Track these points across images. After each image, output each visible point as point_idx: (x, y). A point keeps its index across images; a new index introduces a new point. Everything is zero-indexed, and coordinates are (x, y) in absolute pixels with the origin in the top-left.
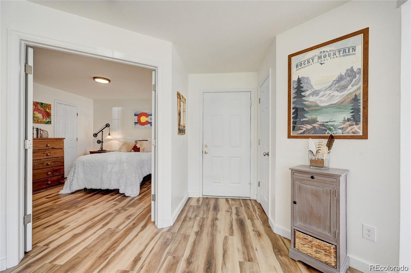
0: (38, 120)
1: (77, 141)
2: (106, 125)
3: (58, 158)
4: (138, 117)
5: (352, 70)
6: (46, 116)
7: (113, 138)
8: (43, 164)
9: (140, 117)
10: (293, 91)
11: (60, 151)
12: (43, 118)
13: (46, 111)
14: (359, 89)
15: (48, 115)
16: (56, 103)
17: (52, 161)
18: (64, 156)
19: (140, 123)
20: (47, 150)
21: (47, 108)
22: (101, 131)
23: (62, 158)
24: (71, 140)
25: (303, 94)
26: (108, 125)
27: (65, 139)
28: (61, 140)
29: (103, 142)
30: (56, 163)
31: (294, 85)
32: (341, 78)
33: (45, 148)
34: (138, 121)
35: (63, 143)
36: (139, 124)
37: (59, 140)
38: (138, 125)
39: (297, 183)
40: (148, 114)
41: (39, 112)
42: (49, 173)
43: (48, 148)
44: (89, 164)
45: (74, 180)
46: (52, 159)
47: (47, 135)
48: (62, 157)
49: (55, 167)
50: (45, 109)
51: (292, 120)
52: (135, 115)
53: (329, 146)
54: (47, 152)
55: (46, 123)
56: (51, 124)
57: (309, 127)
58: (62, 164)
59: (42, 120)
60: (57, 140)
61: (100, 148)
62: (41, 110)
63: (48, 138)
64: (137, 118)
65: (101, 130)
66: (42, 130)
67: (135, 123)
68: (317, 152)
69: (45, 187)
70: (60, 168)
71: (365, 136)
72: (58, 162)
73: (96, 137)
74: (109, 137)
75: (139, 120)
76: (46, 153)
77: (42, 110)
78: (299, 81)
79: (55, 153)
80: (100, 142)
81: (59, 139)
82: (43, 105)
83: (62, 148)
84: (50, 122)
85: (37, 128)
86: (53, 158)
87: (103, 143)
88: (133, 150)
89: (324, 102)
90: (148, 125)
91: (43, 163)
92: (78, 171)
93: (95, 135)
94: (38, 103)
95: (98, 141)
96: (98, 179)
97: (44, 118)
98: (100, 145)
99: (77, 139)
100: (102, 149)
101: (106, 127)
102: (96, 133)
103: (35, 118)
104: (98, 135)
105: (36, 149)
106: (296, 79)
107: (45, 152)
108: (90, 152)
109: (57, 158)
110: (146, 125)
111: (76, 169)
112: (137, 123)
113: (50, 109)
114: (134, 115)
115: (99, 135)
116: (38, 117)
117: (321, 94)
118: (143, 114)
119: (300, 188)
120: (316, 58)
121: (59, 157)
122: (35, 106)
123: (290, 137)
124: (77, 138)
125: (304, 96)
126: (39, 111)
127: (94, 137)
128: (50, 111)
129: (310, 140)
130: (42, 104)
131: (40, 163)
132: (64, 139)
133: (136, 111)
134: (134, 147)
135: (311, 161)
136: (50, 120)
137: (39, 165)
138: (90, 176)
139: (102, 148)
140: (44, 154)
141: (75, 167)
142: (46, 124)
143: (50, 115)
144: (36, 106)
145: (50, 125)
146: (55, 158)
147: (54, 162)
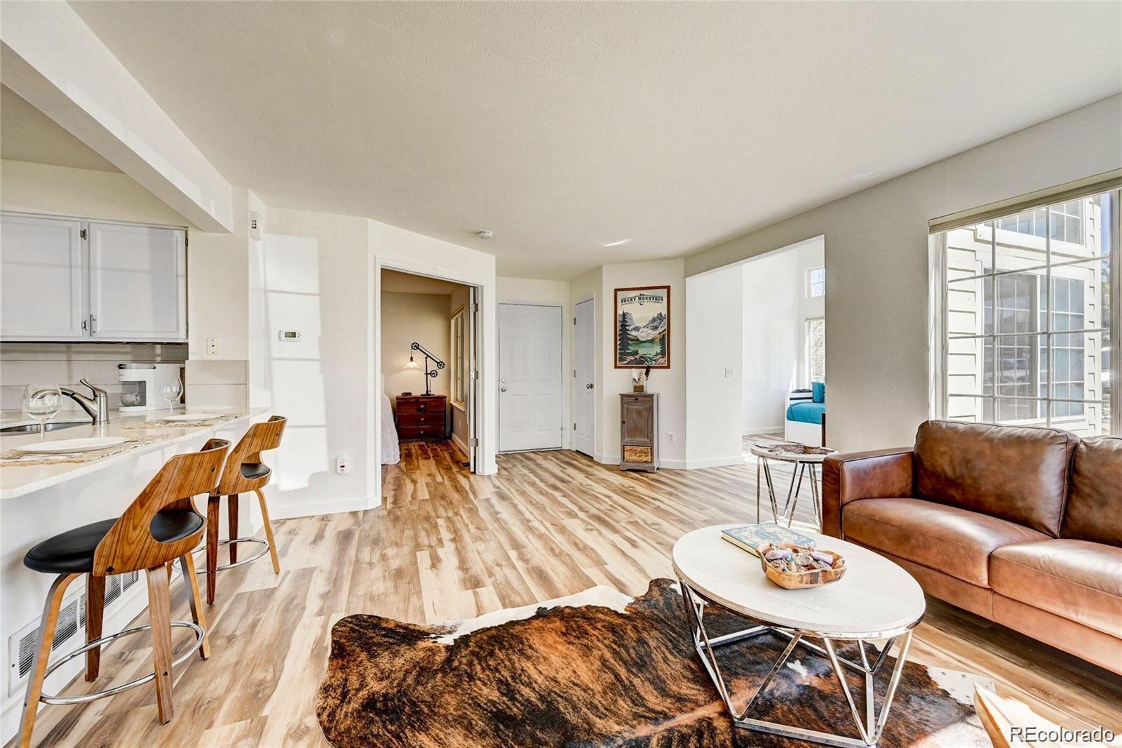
5: (661, 314)
10: (619, 324)
14: (665, 330)
25: (627, 328)
31: (620, 318)
32: (654, 320)
39: (626, 406)
51: (618, 351)
53: (647, 374)
57: (632, 358)
68: (639, 379)
71: (668, 367)
78: (624, 315)
89: (642, 337)
106: (621, 313)
117: (641, 330)
119: (627, 409)
120: (637, 299)
123: (616, 367)
125: (628, 330)
129: (633, 370)
135: (635, 387)
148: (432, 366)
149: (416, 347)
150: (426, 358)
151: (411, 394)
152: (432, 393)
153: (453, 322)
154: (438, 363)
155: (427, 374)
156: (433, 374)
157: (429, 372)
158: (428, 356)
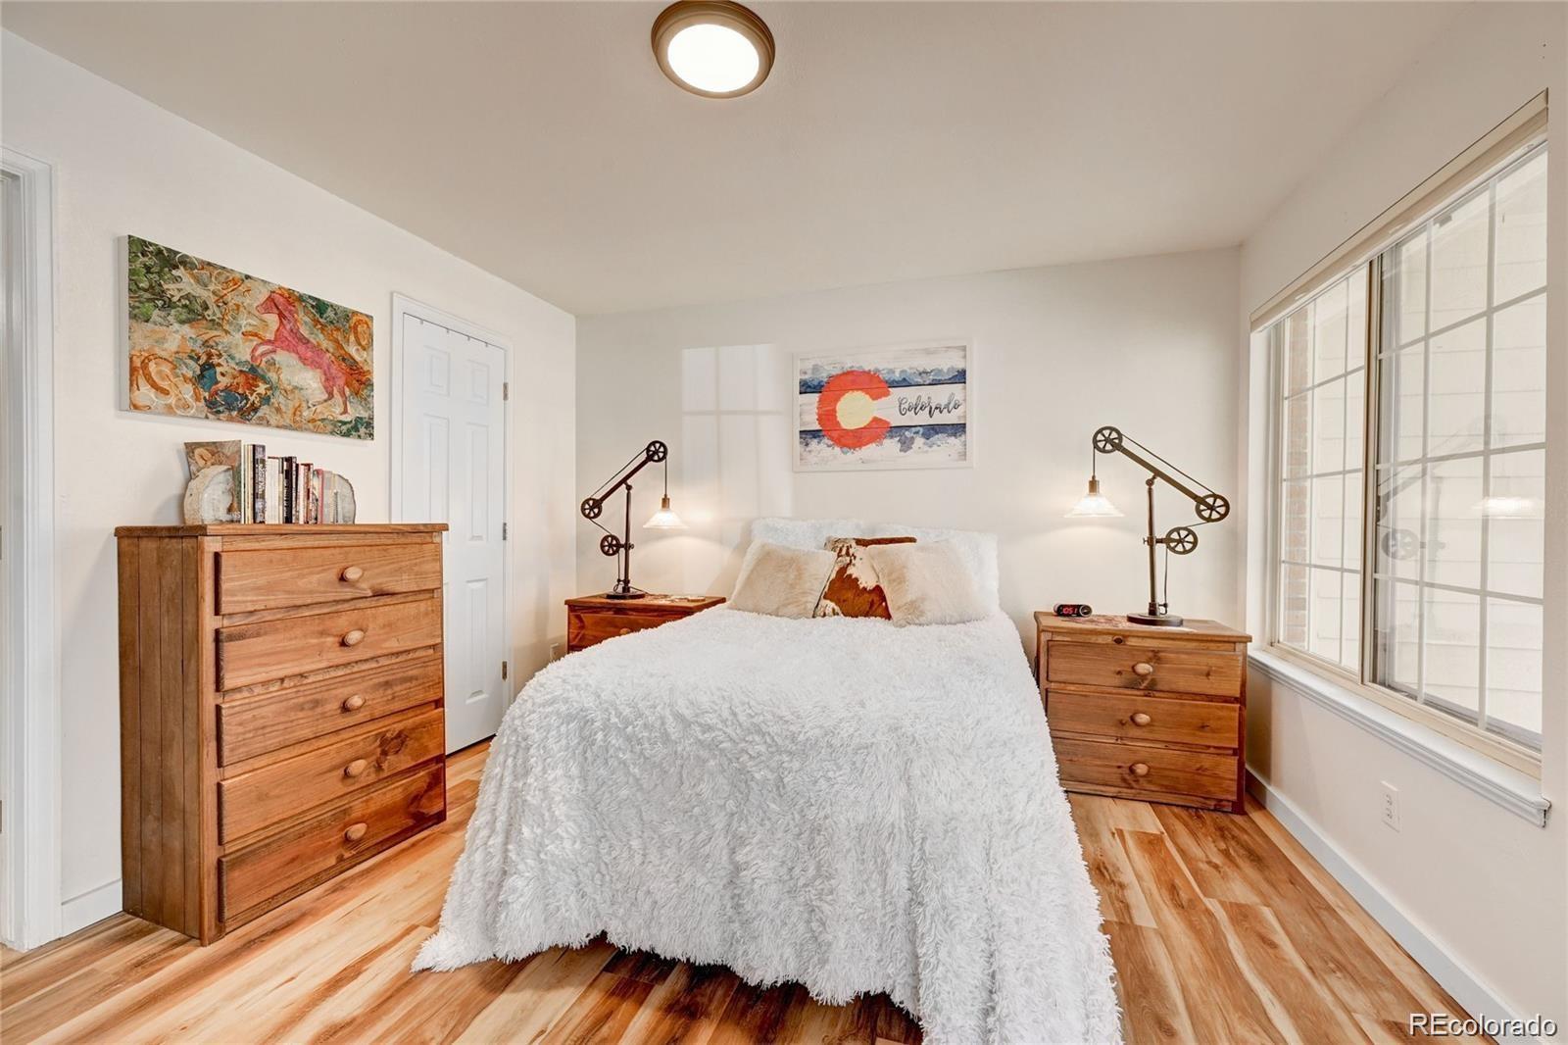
0: (297, 410)
1: (505, 538)
2: (648, 449)
3: (411, 656)
4: (820, 401)
6: (347, 384)
7: (685, 527)
8: (319, 710)
9: (837, 399)
11: (423, 606)
12: (326, 396)
13: (346, 358)
15: (357, 380)
16: (397, 315)
17: (376, 681)
18: (442, 643)
19: (835, 434)
20: (346, 606)
21: (352, 338)
22: (624, 486)
23: (431, 651)
24: (473, 538)
26: (656, 452)
27: (445, 527)
28: (428, 534)
29: (631, 546)
30: (397, 688)
33: (331, 597)
34: (820, 420)
35: (438, 557)
36: (826, 440)
37: (415, 538)
38: (821, 448)
40: (884, 376)
41: (303, 360)
42: (358, 767)
43: (347, 593)
44: (628, 739)
45: (521, 867)
46: (374, 665)
47: (349, 507)
48: (434, 647)
49: (387, 722)
50: (337, 341)
52: (806, 388)
54: (342, 623)
55: (344, 428)
56: (371, 435)
58: (432, 696)
59: (319, 408)
60: (402, 540)
61: (619, 581)
62: (318, 350)
63: (356, 522)
64: (816, 405)
65: (624, 481)
66: (318, 472)
67: (807, 435)
69: (332, 861)
70: (423, 725)
72: (408, 685)
73: (596, 516)
74: (662, 519)
75: (827, 416)
76: (334, 631)
77: (319, 345)
79: (390, 625)
80: (619, 546)
81: (416, 530)
82: (330, 313)
83: (433, 591)
84: (369, 425)
85: (289, 460)
86: (384, 662)
87: (631, 551)
88: (832, 605)
90: (887, 442)
91: (316, 703)
92: (545, 790)
93: (593, 508)
94: (301, 298)
95: (605, 539)
96: (701, 880)
97: (331, 396)
98: (613, 565)
99: (505, 531)
100: (626, 589)
101: (650, 463)
102: (598, 497)
103: (277, 393)
104: (604, 504)
105: (272, 604)
107: (328, 623)
108: (567, 602)
109: (401, 658)
110: (873, 446)
111: (527, 773)
112: (815, 434)
113: (367, 346)
114: (797, 389)
115: (613, 506)
116: (296, 388)
118: (850, 378)
121: (415, 650)
122: (281, 315)
124: (505, 524)
126: (301, 348)
127: (587, 516)
128: (365, 354)
130: (320, 307)
131: (301, 700)
132: (444, 533)
133: (809, 365)
134: (832, 583)
136: (365, 415)
137: (293, 715)
138: (635, 844)
139: (626, 581)
140: (323, 633)
141: (526, 761)
142: (347, 434)
143: (369, 384)
144: (285, 317)
145: (369, 442)
146: (394, 660)
147: (387, 684)
148: (1174, 511)
149: (1110, 441)
150: (1150, 483)
151: (1087, 610)
152: (1173, 612)
153: (1258, 340)
154: (1199, 500)
155: (1151, 541)
156: (1181, 541)
157: (1160, 534)
158: (1157, 473)
